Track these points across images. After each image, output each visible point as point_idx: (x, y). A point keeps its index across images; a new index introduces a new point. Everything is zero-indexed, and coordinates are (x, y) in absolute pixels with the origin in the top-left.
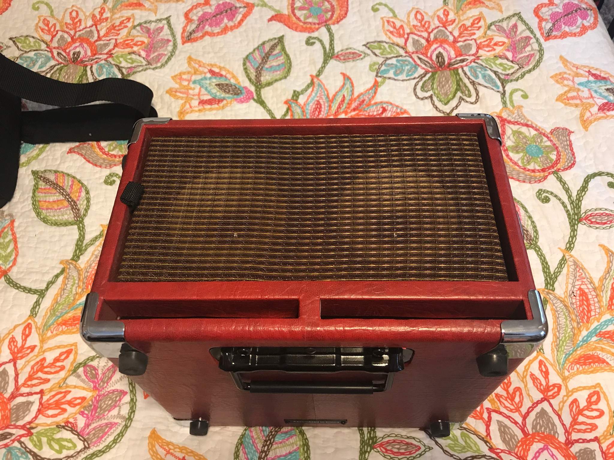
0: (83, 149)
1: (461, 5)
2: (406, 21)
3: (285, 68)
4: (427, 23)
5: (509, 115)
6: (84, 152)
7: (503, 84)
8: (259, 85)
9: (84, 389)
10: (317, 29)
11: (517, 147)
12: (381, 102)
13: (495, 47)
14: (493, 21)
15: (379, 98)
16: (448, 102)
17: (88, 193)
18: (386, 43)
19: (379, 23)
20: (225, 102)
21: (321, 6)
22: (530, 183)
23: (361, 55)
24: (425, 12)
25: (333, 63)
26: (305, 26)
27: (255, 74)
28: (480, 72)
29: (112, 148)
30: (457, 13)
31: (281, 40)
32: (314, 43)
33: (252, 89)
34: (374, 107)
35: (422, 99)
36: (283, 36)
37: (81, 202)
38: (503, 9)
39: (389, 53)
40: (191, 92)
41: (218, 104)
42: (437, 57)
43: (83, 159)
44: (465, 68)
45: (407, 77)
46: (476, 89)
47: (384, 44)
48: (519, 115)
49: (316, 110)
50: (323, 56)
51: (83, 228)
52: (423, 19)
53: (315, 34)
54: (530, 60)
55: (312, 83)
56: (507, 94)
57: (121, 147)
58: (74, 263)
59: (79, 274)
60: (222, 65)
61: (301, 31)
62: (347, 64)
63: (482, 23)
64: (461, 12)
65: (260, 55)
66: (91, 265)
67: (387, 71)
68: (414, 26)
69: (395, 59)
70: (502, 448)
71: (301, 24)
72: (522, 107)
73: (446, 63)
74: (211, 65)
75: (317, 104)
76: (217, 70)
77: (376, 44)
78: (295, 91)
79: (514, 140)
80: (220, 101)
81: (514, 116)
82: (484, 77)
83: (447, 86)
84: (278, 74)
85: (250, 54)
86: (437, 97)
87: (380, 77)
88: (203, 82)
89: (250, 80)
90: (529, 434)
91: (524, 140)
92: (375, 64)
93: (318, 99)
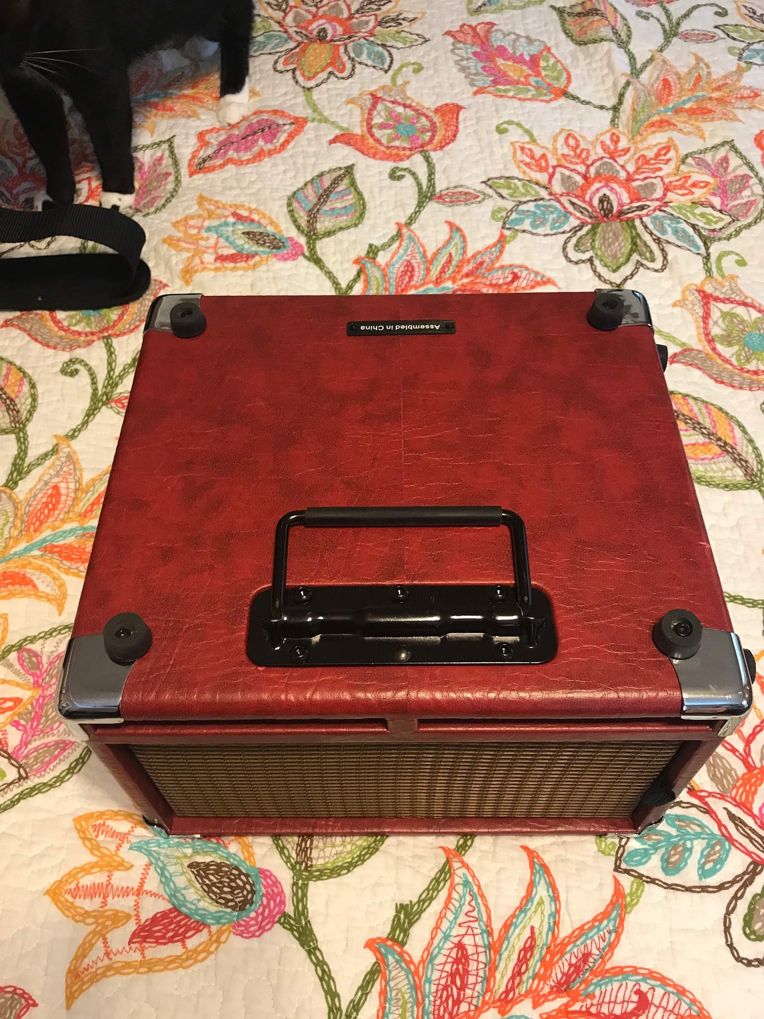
0: (28, 322)
1: (639, 128)
2: (550, 146)
3: (356, 211)
4: (585, 152)
5: (716, 289)
6: (28, 326)
7: (705, 244)
8: (312, 236)
9: (18, 685)
10: (408, 157)
11: (729, 336)
12: (511, 266)
13: (693, 189)
14: (690, 151)
15: (506, 259)
16: (619, 268)
17: (33, 386)
18: (519, 180)
19: (507, 149)
20: (257, 258)
21: (414, 123)
22: (750, 390)
23: (478, 197)
24: (580, 136)
25: (432, 207)
26: (388, 152)
27: (306, 218)
28: (669, 225)
29: (74, 321)
30: (633, 138)
31: (349, 170)
32: (402, 177)
33: (302, 240)
34: (500, 272)
35: (577, 263)
36: (353, 165)
37: (23, 401)
38: (707, 134)
39: (523, 195)
40: (202, 243)
41: (246, 261)
42: (601, 201)
43: (26, 336)
44: (645, 219)
45: (552, 229)
46: (663, 250)
47: (516, 181)
48: (732, 289)
49: (406, 274)
50: (417, 196)
51: (25, 439)
52: (578, 146)
53: (405, 164)
54: (749, 209)
55: (399, 235)
56: (713, 259)
57: (90, 319)
58: (8, 491)
59: (16, 508)
60: (253, 206)
61: (382, 159)
62: (456, 208)
63: (670, 155)
64: (638, 138)
65: (315, 192)
66: (35, 495)
67: (520, 221)
68: (563, 155)
69: (532, 204)
70: (710, 790)
71: (383, 149)
72: (737, 277)
73: (615, 210)
74: (235, 205)
75: (407, 266)
76: (245, 213)
77: (502, 181)
78: (371, 246)
79: (724, 327)
80: (249, 257)
81: (724, 290)
82: (676, 232)
83: (617, 244)
84: (344, 220)
85: (298, 190)
86: (601, 260)
87: (509, 229)
88: (223, 229)
89: (298, 227)
90: (756, 768)
91: (741, 327)
92: (500, 210)
93: (408, 258)
